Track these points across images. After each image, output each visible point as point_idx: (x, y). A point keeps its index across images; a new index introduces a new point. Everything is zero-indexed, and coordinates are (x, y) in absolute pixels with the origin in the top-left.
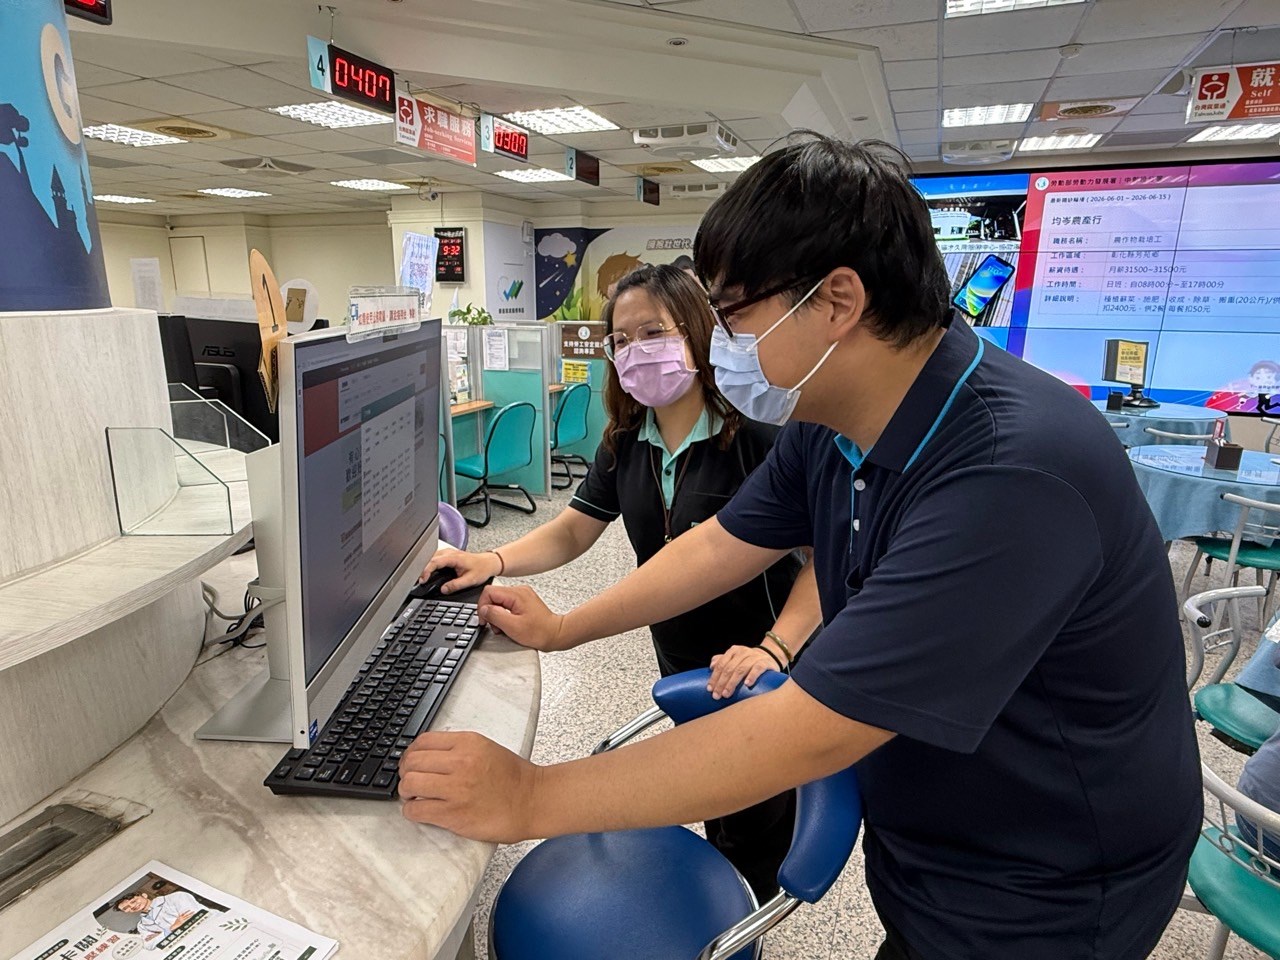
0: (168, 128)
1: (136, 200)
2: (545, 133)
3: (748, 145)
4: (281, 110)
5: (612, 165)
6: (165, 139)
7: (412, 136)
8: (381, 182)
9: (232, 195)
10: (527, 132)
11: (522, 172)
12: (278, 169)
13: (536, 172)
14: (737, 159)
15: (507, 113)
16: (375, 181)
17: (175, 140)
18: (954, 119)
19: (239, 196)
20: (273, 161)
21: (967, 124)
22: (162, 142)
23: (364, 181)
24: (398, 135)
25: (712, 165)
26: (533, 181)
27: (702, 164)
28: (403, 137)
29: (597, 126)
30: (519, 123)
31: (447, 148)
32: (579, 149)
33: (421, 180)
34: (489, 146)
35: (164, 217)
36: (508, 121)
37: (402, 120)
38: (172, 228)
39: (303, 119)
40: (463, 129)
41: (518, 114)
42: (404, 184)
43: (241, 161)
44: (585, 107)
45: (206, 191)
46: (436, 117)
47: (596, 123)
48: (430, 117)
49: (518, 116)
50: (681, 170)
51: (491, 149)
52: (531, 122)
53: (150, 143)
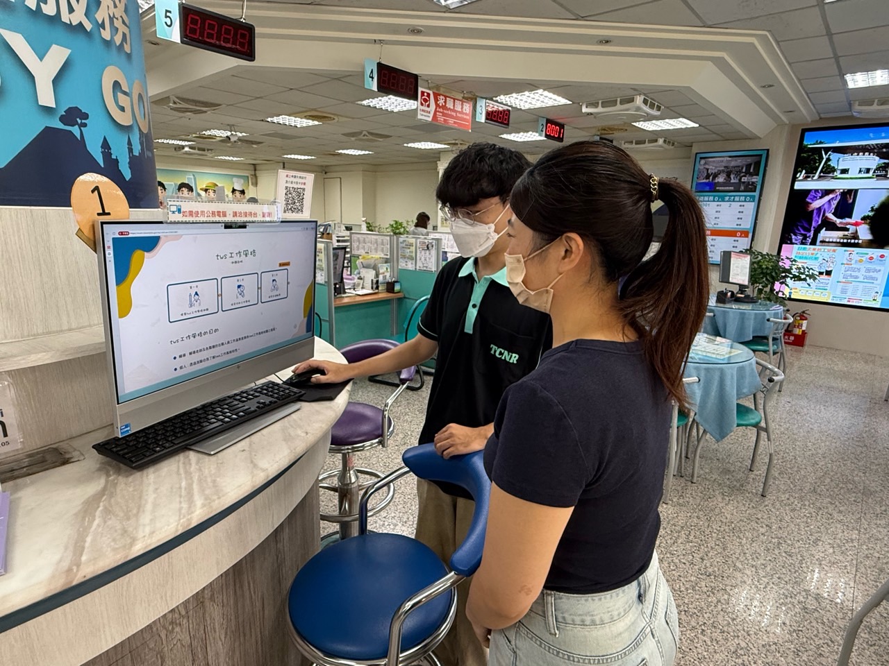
0: (310, 116)
1: (306, 157)
2: (523, 108)
3: (672, 110)
4: (365, 102)
5: (575, 128)
6: (311, 123)
7: (428, 114)
8: (433, 144)
9: (353, 154)
10: (510, 108)
11: (517, 135)
12: (370, 137)
13: (525, 134)
14: (667, 120)
15: (496, 97)
16: (429, 143)
17: (316, 123)
18: (857, 81)
19: (357, 154)
20: (369, 133)
21: (871, 85)
22: (310, 124)
23: (423, 143)
24: (419, 115)
25: (649, 126)
26: (525, 140)
27: (641, 125)
28: (422, 115)
29: (556, 102)
30: (504, 103)
31: (451, 121)
32: (549, 117)
33: (453, 142)
34: (482, 118)
35: (322, 166)
36: (497, 101)
37: (422, 104)
38: (326, 173)
39: (377, 107)
40: (464, 108)
41: (502, 97)
42: (445, 144)
43: (352, 133)
44: (544, 90)
45: (340, 151)
46: (445, 102)
47: (555, 100)
48: (441, 102)
49: (502, 98)
50: (626, 130)
51: (483, 120)
52: (513, 102)
53: (304, 125)
